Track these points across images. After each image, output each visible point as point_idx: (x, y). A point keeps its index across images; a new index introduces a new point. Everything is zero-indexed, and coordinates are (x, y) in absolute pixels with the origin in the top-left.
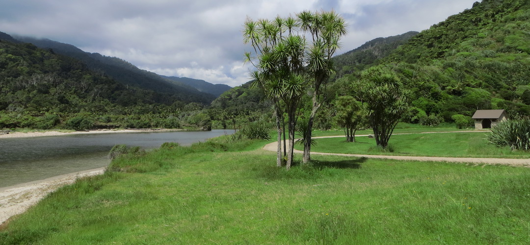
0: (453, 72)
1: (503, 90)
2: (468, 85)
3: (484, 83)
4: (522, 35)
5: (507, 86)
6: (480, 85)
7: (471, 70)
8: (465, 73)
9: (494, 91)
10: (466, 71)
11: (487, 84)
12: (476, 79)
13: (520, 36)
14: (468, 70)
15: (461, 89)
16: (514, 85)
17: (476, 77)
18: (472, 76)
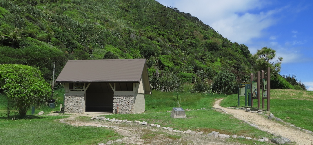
0: (7, 14)
1: (77, 50)
2: (31, 35)
3: (53, 39)
4: (78, 13)
5: (82, 46)
6: (48, 40)
7: (36, 17)
8: (26, 20)
9: (67, 50)
10: (27, 17)
11: (57, 40)
12: (42, 31)
13: (77, 13)
14: (31, 16)
15: (19, 38)
16: (90, 47)
17: (42, 28)
18: (37, 26)
